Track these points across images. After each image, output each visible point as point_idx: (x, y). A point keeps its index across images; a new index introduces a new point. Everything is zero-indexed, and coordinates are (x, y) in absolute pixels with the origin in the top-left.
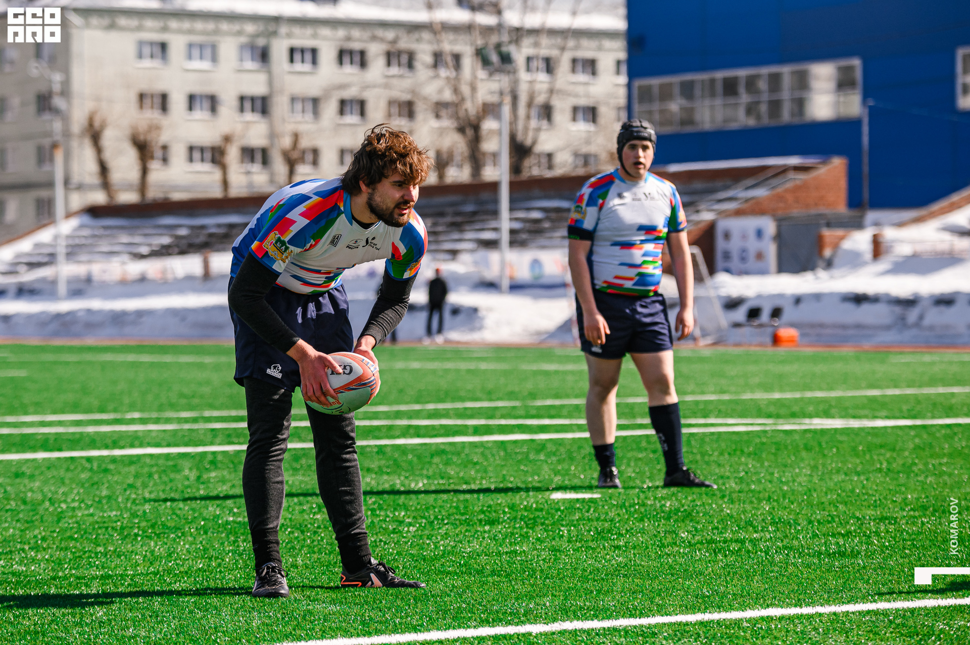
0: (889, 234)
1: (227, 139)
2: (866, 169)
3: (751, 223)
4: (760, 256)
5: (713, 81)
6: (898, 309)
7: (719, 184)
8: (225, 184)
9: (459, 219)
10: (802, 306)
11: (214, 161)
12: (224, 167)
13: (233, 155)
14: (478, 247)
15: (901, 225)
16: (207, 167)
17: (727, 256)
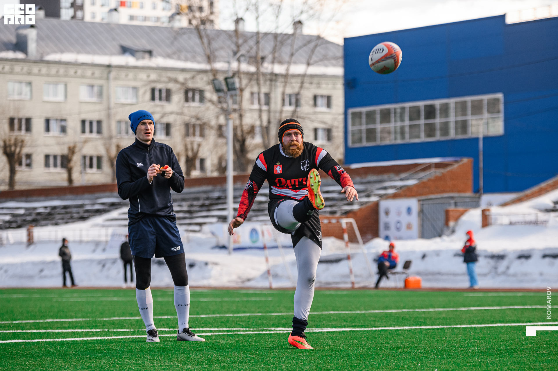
0: (495, 210)
1: (72, 150)
2: (481, 165)
3: (404, 203)
4: (409, 227)
5: (403, 109)
6: (492, 262)
7: (385, 176)
8: (70, 180)
9: (207, 202)
10: (426, 259)
11: (63, 166)
12: (70, 171)
13: (76, 161)
14: (218, 221)
15: (505, 204)
16: (59, 169)
17: (387, 227)
